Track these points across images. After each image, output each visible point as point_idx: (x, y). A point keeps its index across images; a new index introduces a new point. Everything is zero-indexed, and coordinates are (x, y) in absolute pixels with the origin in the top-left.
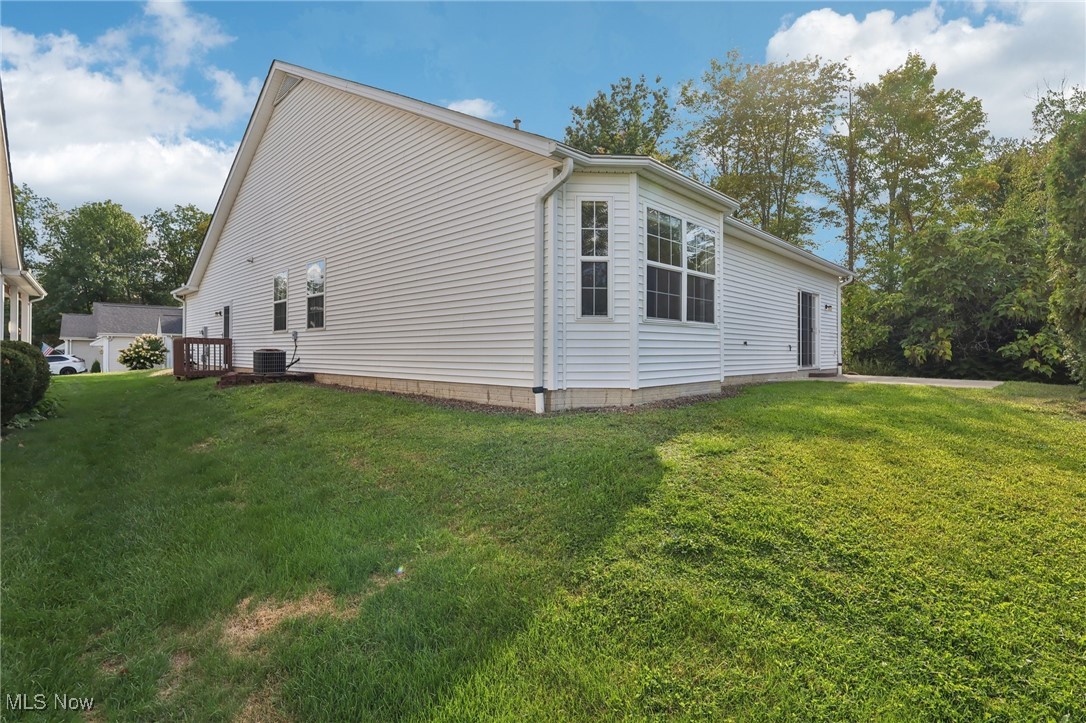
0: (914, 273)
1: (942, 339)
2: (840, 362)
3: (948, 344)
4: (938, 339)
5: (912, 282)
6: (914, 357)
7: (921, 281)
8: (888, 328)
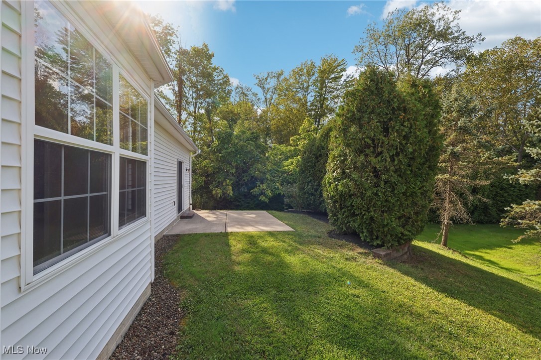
0: (219, 151)
1: (229, 185)
2: (191, 203)
3: (230, 187)
4: (226, 185)
5: (218, 156)
6: (217, 194)
7: (222, 156)
8: (204, 178)
